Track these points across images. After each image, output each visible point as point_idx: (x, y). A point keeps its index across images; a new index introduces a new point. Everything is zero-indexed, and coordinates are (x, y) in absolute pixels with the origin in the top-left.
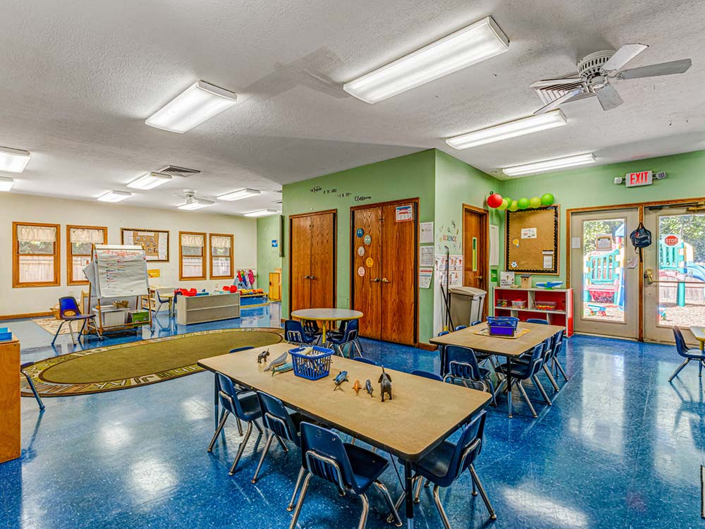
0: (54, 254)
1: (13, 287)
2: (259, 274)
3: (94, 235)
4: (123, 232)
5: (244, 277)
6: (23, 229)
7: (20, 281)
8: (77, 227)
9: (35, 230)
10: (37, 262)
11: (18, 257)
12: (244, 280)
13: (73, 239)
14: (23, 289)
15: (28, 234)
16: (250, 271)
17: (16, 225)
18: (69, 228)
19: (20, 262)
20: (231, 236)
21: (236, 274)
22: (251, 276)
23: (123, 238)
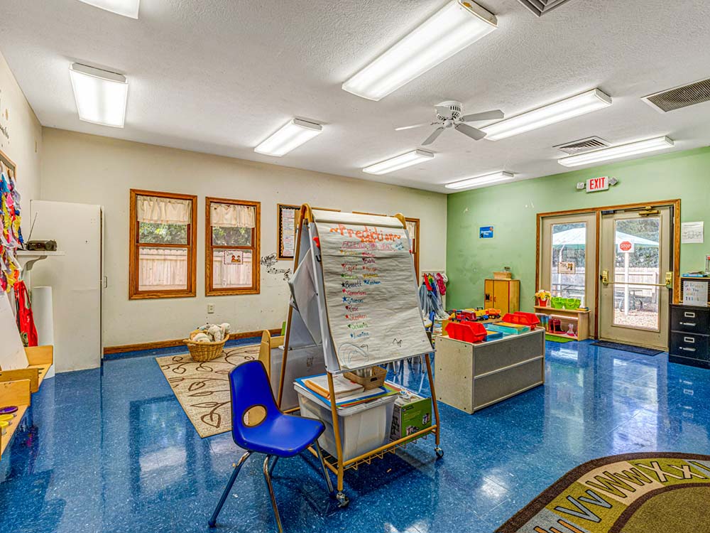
0: (188, 244)
1: (130, 299)
2: (451, 279)
3: (242, 213)
4: (281, 211)
5: (433, 284)
6: (146, 202)
7: (141, 289)
8: (220, 202)
9: (162, 204)
10: (163, 257)
11: (137, 248)
12: (434, 289)
13: (215, 220)
14: (144, 301)
15: (152, 211)
16: (439, 275)
17: (136, 194)
18: (210, 201)
19: (141, 257)
20: (417, 221)
21: (422, 280)
22: (440, 281)
23: (280, 221)
